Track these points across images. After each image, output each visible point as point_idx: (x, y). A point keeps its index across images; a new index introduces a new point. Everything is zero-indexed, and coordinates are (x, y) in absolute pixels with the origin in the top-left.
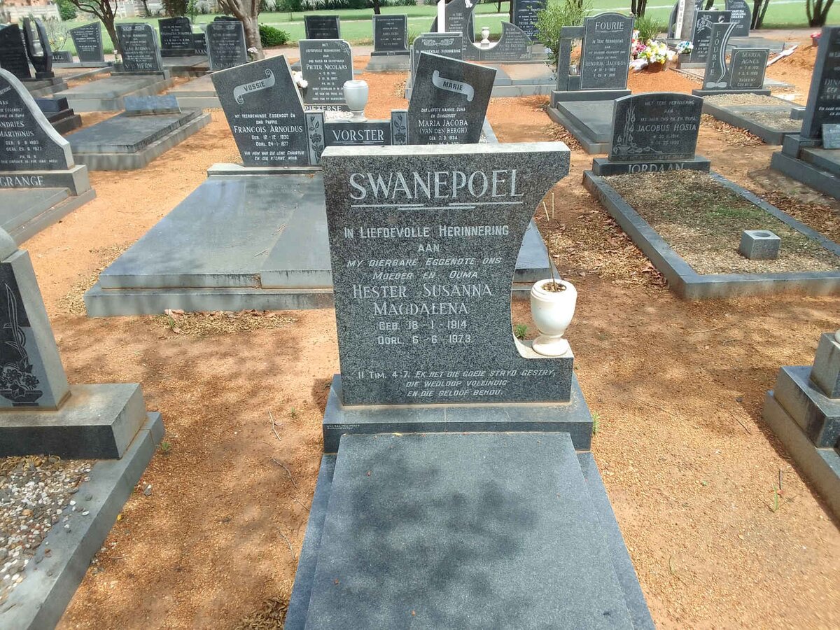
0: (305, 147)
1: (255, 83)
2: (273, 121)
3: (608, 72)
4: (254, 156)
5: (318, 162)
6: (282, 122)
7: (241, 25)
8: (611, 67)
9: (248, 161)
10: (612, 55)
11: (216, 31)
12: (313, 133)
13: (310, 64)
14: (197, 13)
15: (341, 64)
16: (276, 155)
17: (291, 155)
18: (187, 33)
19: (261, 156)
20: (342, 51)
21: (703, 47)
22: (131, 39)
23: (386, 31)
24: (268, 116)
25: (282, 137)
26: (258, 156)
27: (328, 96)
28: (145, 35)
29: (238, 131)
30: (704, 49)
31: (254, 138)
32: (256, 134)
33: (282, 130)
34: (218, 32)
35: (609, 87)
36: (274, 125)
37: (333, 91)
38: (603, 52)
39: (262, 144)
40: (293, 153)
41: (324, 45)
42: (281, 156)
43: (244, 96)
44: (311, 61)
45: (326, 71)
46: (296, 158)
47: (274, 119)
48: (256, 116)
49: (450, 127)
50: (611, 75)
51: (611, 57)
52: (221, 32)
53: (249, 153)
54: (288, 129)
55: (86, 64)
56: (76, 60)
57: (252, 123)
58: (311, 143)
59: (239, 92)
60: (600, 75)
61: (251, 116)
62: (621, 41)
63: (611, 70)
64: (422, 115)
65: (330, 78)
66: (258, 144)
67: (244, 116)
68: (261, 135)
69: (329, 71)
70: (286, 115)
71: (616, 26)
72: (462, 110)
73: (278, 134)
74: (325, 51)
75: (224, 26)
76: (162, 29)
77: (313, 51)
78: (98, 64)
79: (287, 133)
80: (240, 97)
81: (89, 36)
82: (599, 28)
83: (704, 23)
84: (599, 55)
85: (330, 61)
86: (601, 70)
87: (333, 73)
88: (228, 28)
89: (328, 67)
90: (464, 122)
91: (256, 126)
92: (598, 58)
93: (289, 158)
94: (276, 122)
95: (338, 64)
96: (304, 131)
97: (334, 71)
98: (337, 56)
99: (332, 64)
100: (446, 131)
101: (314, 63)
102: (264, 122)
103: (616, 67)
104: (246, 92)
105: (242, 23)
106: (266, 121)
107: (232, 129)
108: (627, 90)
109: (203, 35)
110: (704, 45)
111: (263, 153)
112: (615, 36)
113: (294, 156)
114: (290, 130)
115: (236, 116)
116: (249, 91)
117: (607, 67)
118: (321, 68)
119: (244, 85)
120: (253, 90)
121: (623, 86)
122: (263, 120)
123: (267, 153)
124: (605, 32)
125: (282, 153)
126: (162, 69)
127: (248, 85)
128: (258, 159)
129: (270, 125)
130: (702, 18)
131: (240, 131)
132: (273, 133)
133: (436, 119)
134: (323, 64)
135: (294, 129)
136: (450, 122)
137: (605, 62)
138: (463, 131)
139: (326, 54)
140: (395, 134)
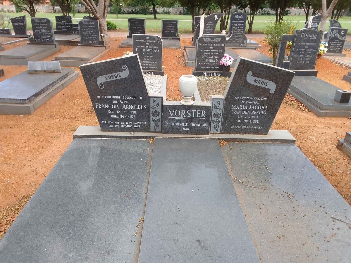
0: (148, 120)
1: (114, 74)
2: (125, 102)
3: (305, 60)
4: (109, 124)
5: (155, 130)
6: (131, 102)
7: (98, 22)
8: (307, 58)
9: (104, 128)
10: (309, 51)
11: (84, 25)
12: (154, 110)
13: (138, 48)
14: (76, 12)
15: (156, 49)
16: (125, 124)
17: (136, 125)
18: (70, 23)
19: (114, 124)
20: (157, 42)
21: (332, 45)
22: (39, 26)
23: (167, 28)
24: (121, 97)
25: (131, 112)
26: (112, 124)
27: (147, 66)
28: (47, 25)
29: (98, 107)
30: (333, 46)
31: (110, 112)
32: (111, 109)
33: (131, 107)
34: (86, 25)
35: (305, 68)
36: (126, 104)
37: (151, 64)
38: (304, 50)
39: (116, 116)
40: (138, 123)
41: (146, 38)
42: (129, 125)
43: (104, 83)
44: (139, 46)
45: (147, 52)
46: (140, 126)
47: (126, 100)
48: (113, 97)
49: (255, 110)
50: (307, 62)
51: (308, 53)
52: (87, 25)
53: (105, 122)
54: (135, 107)
55: (18, 35)
56: (13, 33)
57: (109, 102)
58: (152, 117)
59: (101, 80)
60: (301, 62)
61: (109, 97)
62: (315, 44)
63: (307, 59)
64: (235, 101)
65: (149, 56)
66: (113, 116)
67: (103, 97)
68: (115, 110)
69: (149, 52)
70: (135, 98)
71: (312, 36)
72: (265, 99)
73: (128, 110)
74: (147, 41)
75: (89, 22)
76: (57, 21)
77: (140, 41)
78: (24, 36)
79: (135, 110)
80: (101, 84)
81: (20, 22)
82: (303, 36)
83: (334, 34)
84: (302, 51)
85: (150, 47)
86: (301, 59)
87: (151, 54)
88: (91, 23)
89: (148, 50)
90: (265, 108)
91: (112, 104)
92: (301, 53)
93: (135, 126)
94: (127, 102)
95: (154, 49)
96: (147, 109)
97: (151, 52)
98: (154, 44)
99: (150, 49)
100: (251, 113)
101: (141, 48)
102: (118, 102)
103: (310, 58)
104: (106, 81)
105: (98, 21)
106: (120, 101)
107: (94, 106)
108: (315, 71)
109: (77, 25)
110: (333, 44)
111: (116, 123)
112: (312, 41)
113: (138, 125)
114: (137, 107)
115: (98, 97)
116: (109, 80)
117: (305, 58)
118: (144, 50)
119: (105, 76)
120: (112, 79)
121: (313, 68)
122: (118, 100)
123: (119, 123)
124: (306, 39)
125: (130, 123)
126: (55, 41)
127: (108, 75)
128: (112, 126)
129: (123, 104)
130: (333, 31)
131: (100, 107)
132: (124, 110)
133: (245, 104)
134: (145, 48)
135: (140, 107)
136: (254, 107)
137: (304, 55)
138: (263, 113)
139: (148, 43)
140: (213, 113)
